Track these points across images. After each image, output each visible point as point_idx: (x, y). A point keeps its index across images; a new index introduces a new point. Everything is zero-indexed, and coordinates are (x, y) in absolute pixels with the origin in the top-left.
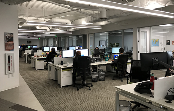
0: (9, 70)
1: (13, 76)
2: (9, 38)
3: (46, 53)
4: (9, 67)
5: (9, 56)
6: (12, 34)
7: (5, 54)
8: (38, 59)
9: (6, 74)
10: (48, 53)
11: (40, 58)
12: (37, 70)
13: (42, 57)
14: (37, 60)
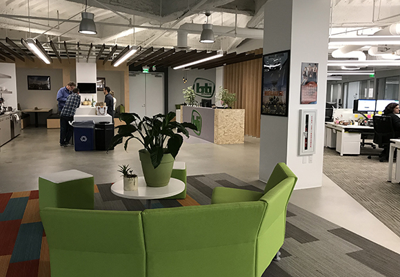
0: (306, 148)
1: (310, 161)
2: (309, 75)
3: (366, 115)
4: (306, 139)
5: (307, 116)
6: (316, 65)
7: (300, 111)
8: (346, 130)
9: (299, 154)
10: (370, 116)
11: (351, 126)
12: (342, 155)
13: (356, 126)
14: (344, 130)
